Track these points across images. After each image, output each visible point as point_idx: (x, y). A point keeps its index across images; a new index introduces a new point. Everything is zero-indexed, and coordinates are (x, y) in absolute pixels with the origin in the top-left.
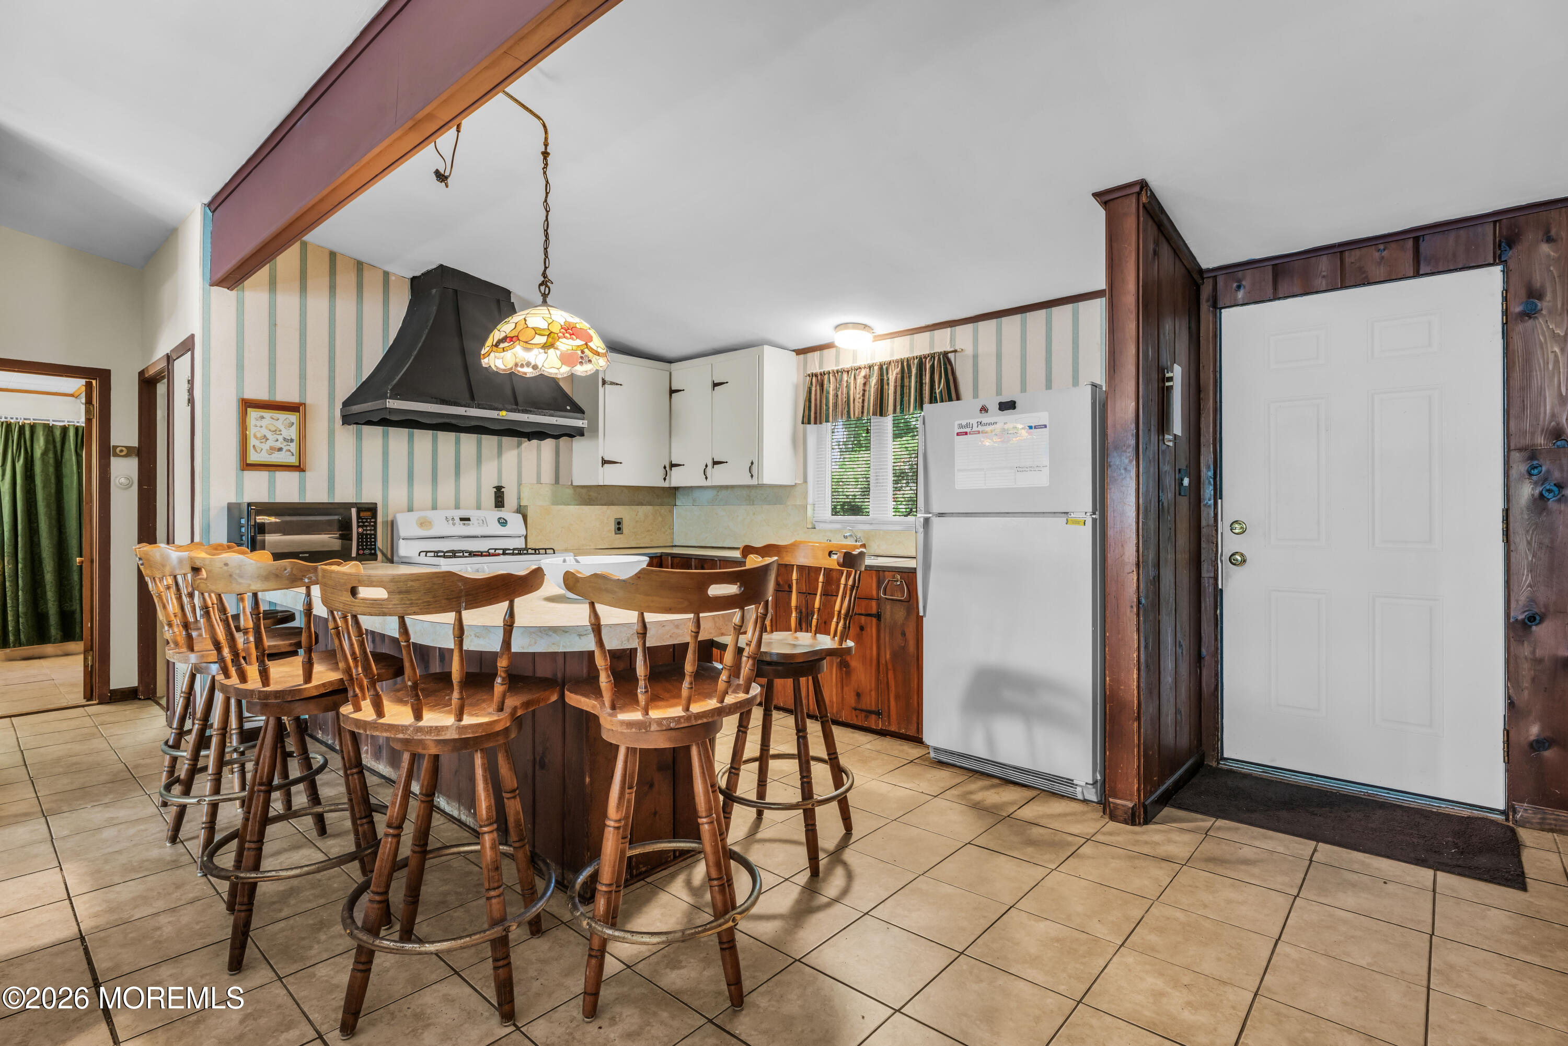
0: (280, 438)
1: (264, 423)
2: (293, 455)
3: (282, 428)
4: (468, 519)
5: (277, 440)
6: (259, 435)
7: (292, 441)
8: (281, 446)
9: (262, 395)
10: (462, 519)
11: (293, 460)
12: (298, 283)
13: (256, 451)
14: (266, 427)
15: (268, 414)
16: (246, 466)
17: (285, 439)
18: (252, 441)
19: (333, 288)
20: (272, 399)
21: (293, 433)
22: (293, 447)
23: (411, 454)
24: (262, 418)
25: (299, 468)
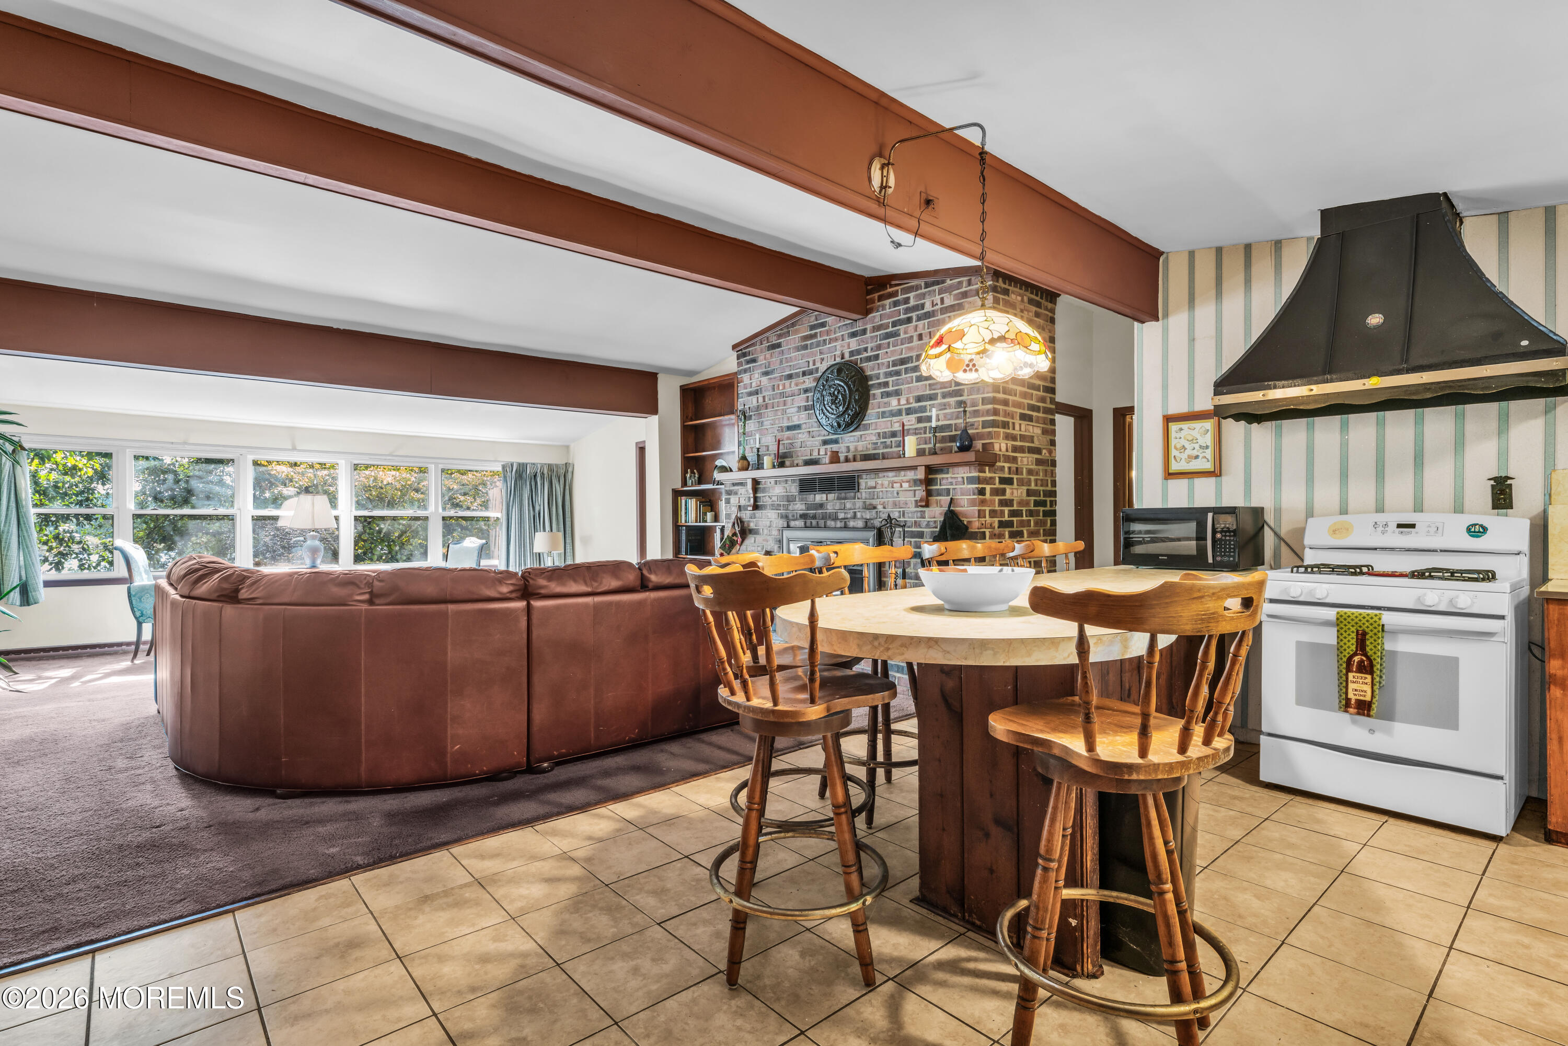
0: (1197, 446)
1: (1182, 434)
2: (1208, 461)
3: (1198, 436)
4: (1413, 526)
5: (1194, 449)
6: (1178, 446)
7: (1207, 447)
8: (1199, 454)
9: (1183, 409)
10: (1399, 526)
11: (1208, 466)
12: (1214, 292)
13: (1176, 460)
14: (1185, 438)
15: (1185, 425)
16: (1169, 475)
17: (1201, 447)
18: (1173, 452)
19: (1248, 282)
20: (1191, 410)
21: (1208, 440)
22: (1209, 453)
23: (1344, 447)
24: (1181, 429)
25: (1216, 473)
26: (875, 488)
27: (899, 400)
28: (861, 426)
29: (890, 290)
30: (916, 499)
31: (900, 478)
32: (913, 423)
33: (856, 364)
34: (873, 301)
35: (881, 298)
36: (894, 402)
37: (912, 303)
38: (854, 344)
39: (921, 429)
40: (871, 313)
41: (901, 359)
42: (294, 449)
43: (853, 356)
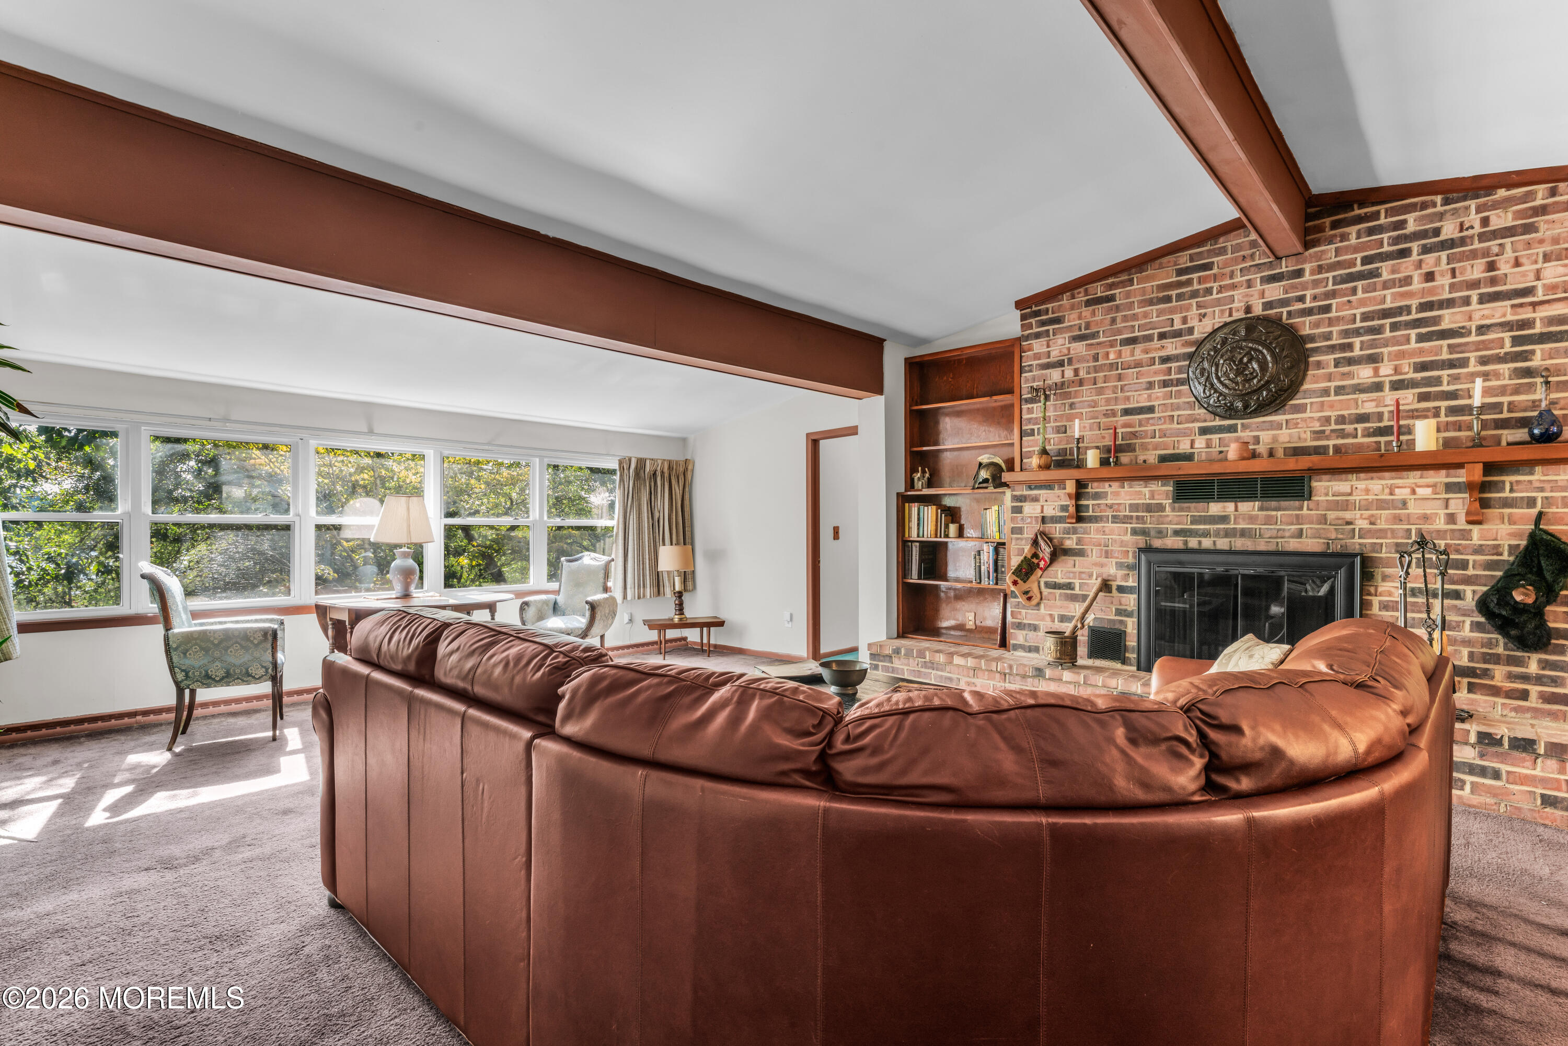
26: (1350, 494)
27: (1376, 370)
28: (1287, 408)
29: (1357, 212)
30: (1447, 511)
31: (1411, 481)
32: (1410, 401)
33: (1281, 319)
34: (1321, 229)
35: (1335, 225)
36: (1365, 374)
37: (1412, 226)
38: (1275, 291)
39: (1428, 410)
40: (1314, 246)
41: (1384, 310)
42: (371, 432)
43: (1271, 308)
